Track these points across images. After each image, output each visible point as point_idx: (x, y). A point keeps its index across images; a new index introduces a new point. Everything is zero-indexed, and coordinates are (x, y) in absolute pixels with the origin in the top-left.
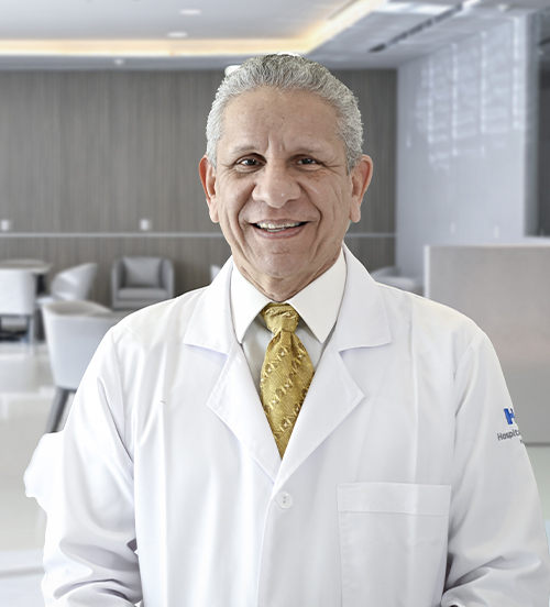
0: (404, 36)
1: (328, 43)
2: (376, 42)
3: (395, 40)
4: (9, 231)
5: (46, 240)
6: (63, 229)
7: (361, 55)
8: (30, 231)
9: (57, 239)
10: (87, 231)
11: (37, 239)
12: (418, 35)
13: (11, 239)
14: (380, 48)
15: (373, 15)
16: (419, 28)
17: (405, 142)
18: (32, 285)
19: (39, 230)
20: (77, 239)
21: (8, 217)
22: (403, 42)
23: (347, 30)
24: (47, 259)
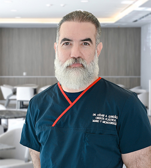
0: (143, 17)
1: (120, 20)
2: (135, 19)
3: (141, 19)
4: (26, 76)
5: (37, 78)
6: (42, 75)
7: (130, 23)
8: (32, 75)
9: (40, 78)
10: (49, 75)
11: (34, 78)
12: (147, 17)
13: (26, 78)
14: (136, 21)
15: (134, 11)
16: (147, 15)
17: (143, 49)
18: (33, 92)
19: (35, 75)
20: (46, 78)
21: (26, 71)
22: (143, 19)
23: (126, 16)
24: (37, 84)
